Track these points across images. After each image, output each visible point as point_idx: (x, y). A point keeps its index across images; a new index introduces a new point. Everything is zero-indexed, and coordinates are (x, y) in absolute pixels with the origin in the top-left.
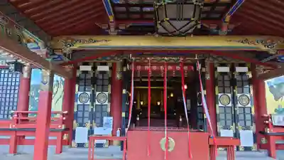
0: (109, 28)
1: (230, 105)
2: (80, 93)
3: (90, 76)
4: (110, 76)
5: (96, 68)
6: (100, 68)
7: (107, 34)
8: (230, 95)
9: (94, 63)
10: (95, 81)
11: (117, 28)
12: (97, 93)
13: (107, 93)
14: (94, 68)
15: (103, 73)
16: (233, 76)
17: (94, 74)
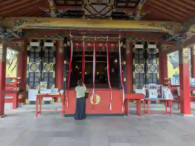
0: (50, 12)
1: (143, 72)
2: (30, 63)
3: (38, 50)
4: (54, 50)
5: (43, 44)
6: (47, 44)
7: (49, 16)
8: (143, 65)
9: (42, 40)
10: (42, 55)
11: (57, 12)
12: (45, 64)
13: (52, 64)
14: (42, 44)
15: (49, 48)
16: (146, 51)
17: (42, 49)
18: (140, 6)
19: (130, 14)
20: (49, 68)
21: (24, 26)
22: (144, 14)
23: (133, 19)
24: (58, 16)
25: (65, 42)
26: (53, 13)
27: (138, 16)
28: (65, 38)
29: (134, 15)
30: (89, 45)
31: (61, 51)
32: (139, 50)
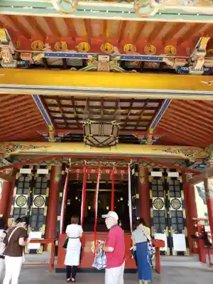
0: (48, 136)
1: (163, 209)
2: (17, 196)
3: (28, 179)
4: (49, 178)
5: (36, 171)
6: (40, 171)
7: (47, 141)
8: (163, 199)
9: (35, 167)
10: (33, 184)
11: (56, 136)
12: (35, 196)
13: (44, 196)
14: (34, 171)
15: (42, 176)
16: (166, 180)
17: (33, 177)
18: (151, 130)
19: (141, 137)
20: (40, 202)
21: (17, 151)
22: (157, 138)
23: (144, 143)
24: (57, 141)
25: (63, 168)
26: (51, 138)
27: (150, 140)
28: (64, 164)
29: (145, 138)
30: (93, 171)
31: (57, 179)
32: (156, 178)
